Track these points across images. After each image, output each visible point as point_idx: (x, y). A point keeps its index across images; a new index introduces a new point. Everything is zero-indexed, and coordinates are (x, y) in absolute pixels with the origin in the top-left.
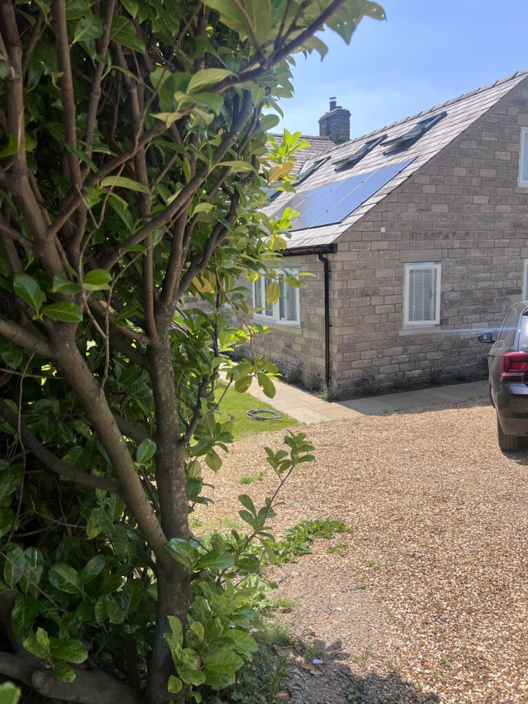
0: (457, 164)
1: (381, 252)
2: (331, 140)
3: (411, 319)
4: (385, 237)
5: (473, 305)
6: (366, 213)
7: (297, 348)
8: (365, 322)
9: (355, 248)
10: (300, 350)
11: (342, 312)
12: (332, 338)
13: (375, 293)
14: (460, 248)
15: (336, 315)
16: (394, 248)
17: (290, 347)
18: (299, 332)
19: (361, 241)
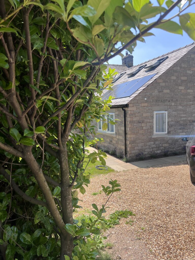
0: (172, 75)
1: (145, 107)
2: (126, 66)
3: (156, 131)
4: (146, 102)
5: (179, 126)
6: (139, 93)
7: (114, 142)
8: (139, 133)
9: (135, 105)
10: (115, 143)
11: (131, 129)
12: (127, 138)
13: (143, 122)
14: (174, 105)
15: (129, 130)
16: (150, 105)
17: (111, 141)
18: (115, 136)
19: (138, 103)
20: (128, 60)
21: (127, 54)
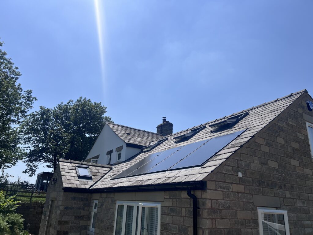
1: (240, 195)
4: (241, 181)
6: (227, 159)
9: (221, 187)
19: (225, 182)
20: (166, 128)
21: (164, 120)
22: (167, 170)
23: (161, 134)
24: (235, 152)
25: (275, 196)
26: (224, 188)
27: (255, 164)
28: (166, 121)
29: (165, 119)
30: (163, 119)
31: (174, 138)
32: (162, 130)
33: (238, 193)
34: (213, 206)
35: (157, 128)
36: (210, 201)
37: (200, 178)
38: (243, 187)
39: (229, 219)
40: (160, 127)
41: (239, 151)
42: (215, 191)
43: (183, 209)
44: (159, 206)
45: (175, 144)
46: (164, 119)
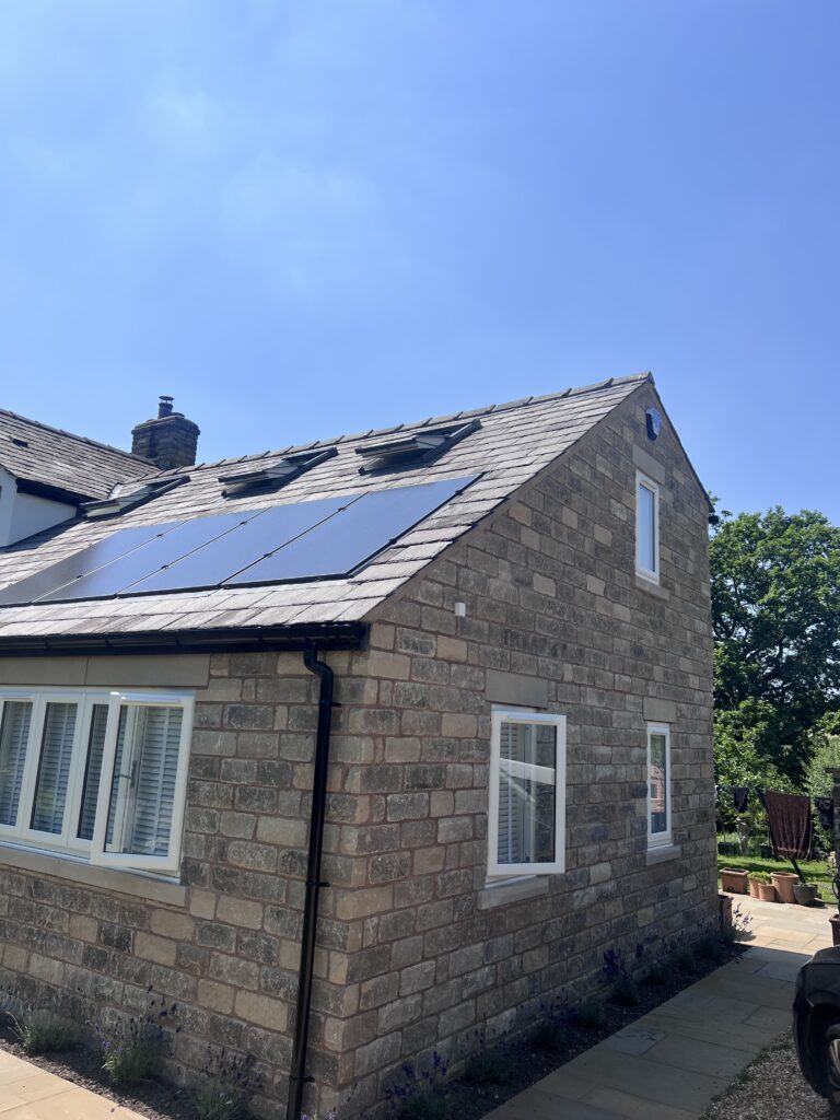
0: (567, 502)
1: (454, 668)
4: (462, 628)
6: (434, 558)
8: (416, 872)
9: (407, 645)
13: (439, 783)
14: (573, 683)
16: (476, 661)
18: (177, 895)
19: (419, 628)
20: (170, 439)
21: (165, 408)
22: (218, 587)
23: (150, 461)
24: (454, 540)
25: (537, 676)
26: (415, 647)
27: (502, 582)
28: (173, 411)
29: (169, 402)
30: (161, 405)
31: (221, 480)
32: (152, 444)
33: (450, 662)
34: (382, 699)
35: (133, 432)
36: (376, 682)
37: (351, 613)
38: (463, 645)
39: (420, 738)
40: (149, 434)
41: (464, 540)
42: (391, 655)
43: (282, 711)
44: (186, 702)
45: (223, 502)
46: (164, 402)
